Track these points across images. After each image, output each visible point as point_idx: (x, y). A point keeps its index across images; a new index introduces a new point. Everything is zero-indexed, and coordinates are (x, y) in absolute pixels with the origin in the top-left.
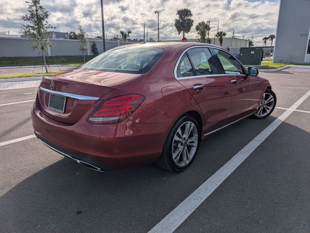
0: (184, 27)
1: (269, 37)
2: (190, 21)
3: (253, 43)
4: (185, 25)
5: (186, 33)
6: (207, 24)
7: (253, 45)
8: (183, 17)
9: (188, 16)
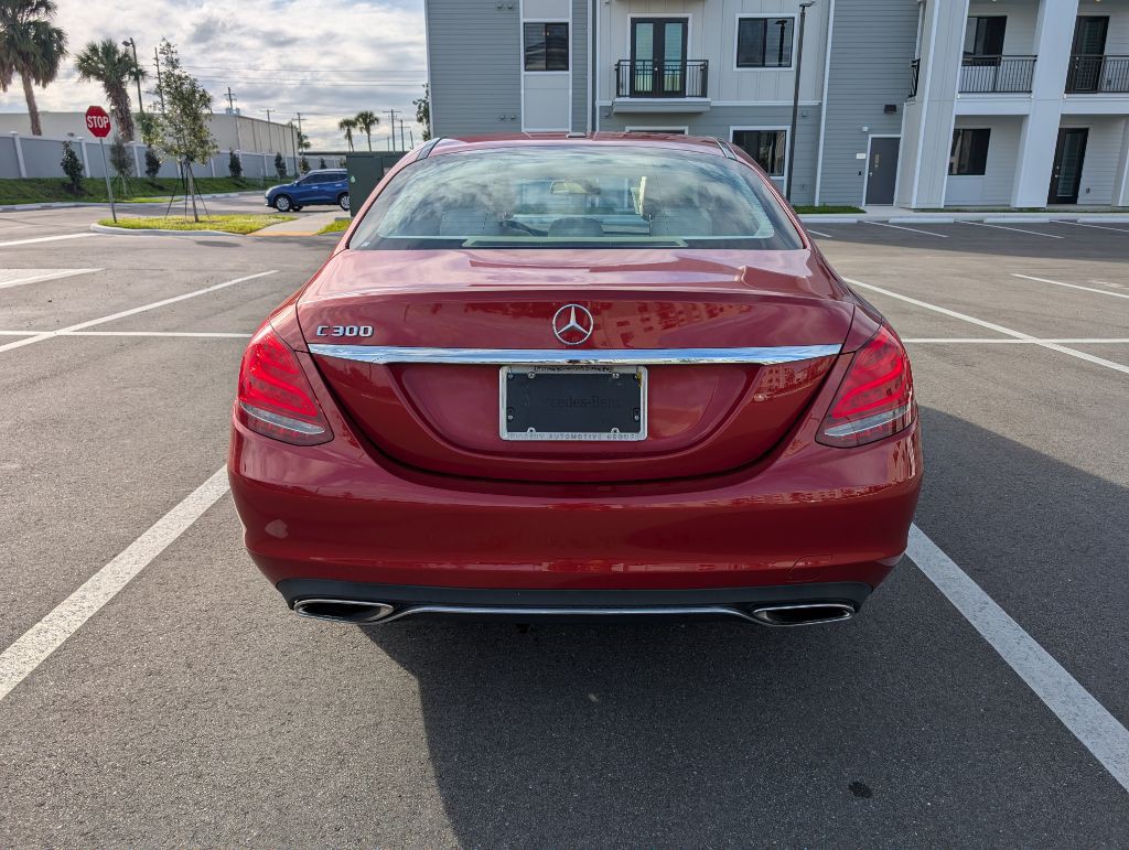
0: (25, 56)
1: (357, 119)
2: (51, 35)
3: (306, 137)
4: (31, 47)
5: (37, 82)
6: (126, 55)
7: (307, 146)
8: (9, 11)
9: (32, 11)
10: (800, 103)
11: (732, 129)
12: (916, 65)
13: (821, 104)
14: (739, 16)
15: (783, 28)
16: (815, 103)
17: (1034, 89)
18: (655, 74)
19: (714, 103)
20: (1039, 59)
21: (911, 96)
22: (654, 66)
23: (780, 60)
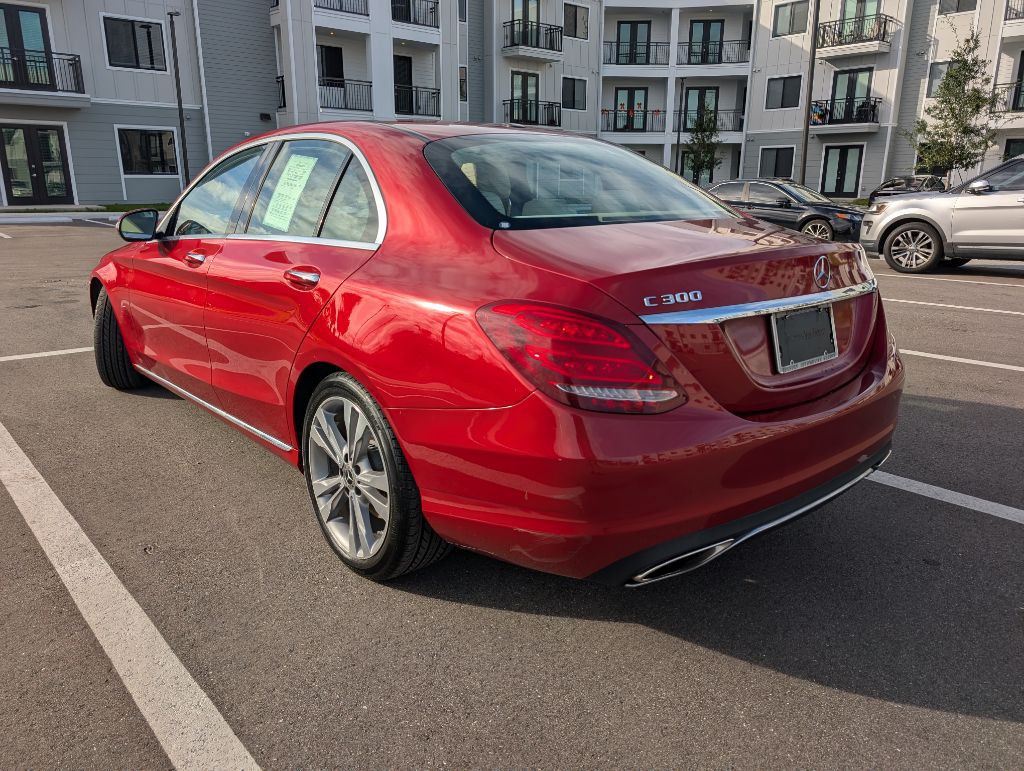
10: (184, 106)
11: (116, 127)
12: (281, 81)
13: (202, 109)
14: (103, 14)
15: (149, 34)
16: (197, 107)
17: (374, 109)
18: (14, 65)
19: (94, 100)
20: (373, 84)
21: (280, 107)
22: (13, 56)
23: (152, 63)
